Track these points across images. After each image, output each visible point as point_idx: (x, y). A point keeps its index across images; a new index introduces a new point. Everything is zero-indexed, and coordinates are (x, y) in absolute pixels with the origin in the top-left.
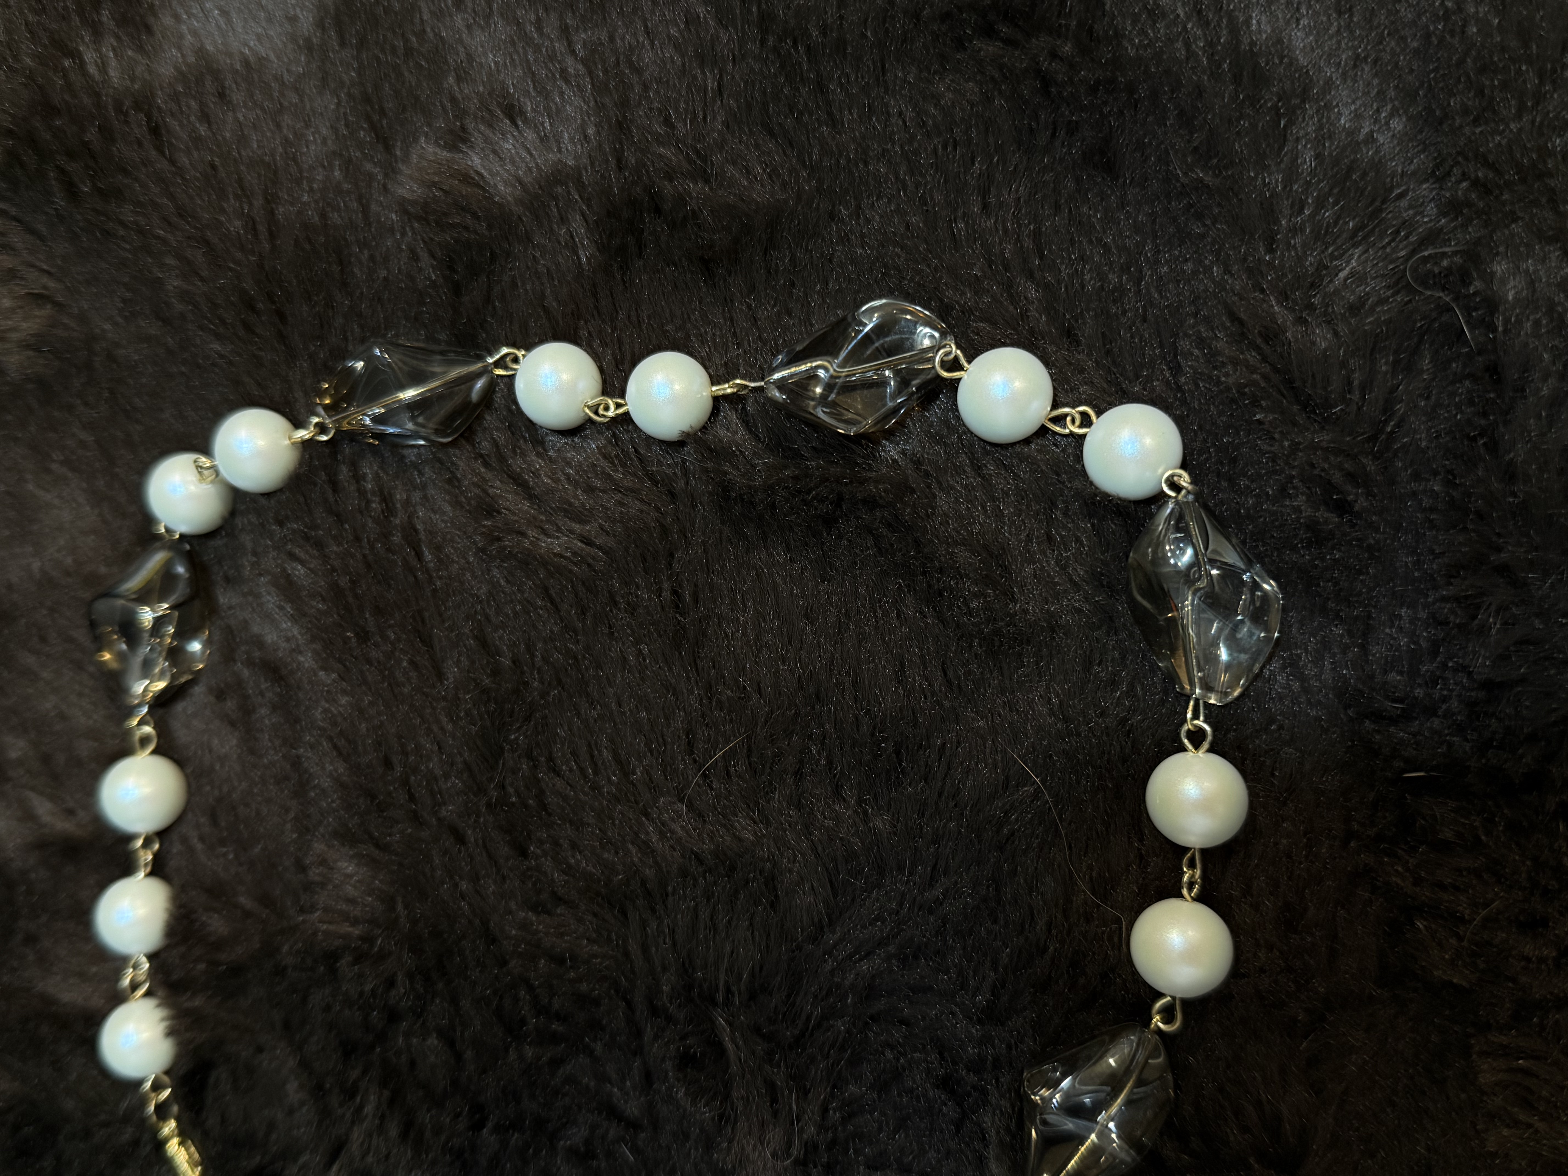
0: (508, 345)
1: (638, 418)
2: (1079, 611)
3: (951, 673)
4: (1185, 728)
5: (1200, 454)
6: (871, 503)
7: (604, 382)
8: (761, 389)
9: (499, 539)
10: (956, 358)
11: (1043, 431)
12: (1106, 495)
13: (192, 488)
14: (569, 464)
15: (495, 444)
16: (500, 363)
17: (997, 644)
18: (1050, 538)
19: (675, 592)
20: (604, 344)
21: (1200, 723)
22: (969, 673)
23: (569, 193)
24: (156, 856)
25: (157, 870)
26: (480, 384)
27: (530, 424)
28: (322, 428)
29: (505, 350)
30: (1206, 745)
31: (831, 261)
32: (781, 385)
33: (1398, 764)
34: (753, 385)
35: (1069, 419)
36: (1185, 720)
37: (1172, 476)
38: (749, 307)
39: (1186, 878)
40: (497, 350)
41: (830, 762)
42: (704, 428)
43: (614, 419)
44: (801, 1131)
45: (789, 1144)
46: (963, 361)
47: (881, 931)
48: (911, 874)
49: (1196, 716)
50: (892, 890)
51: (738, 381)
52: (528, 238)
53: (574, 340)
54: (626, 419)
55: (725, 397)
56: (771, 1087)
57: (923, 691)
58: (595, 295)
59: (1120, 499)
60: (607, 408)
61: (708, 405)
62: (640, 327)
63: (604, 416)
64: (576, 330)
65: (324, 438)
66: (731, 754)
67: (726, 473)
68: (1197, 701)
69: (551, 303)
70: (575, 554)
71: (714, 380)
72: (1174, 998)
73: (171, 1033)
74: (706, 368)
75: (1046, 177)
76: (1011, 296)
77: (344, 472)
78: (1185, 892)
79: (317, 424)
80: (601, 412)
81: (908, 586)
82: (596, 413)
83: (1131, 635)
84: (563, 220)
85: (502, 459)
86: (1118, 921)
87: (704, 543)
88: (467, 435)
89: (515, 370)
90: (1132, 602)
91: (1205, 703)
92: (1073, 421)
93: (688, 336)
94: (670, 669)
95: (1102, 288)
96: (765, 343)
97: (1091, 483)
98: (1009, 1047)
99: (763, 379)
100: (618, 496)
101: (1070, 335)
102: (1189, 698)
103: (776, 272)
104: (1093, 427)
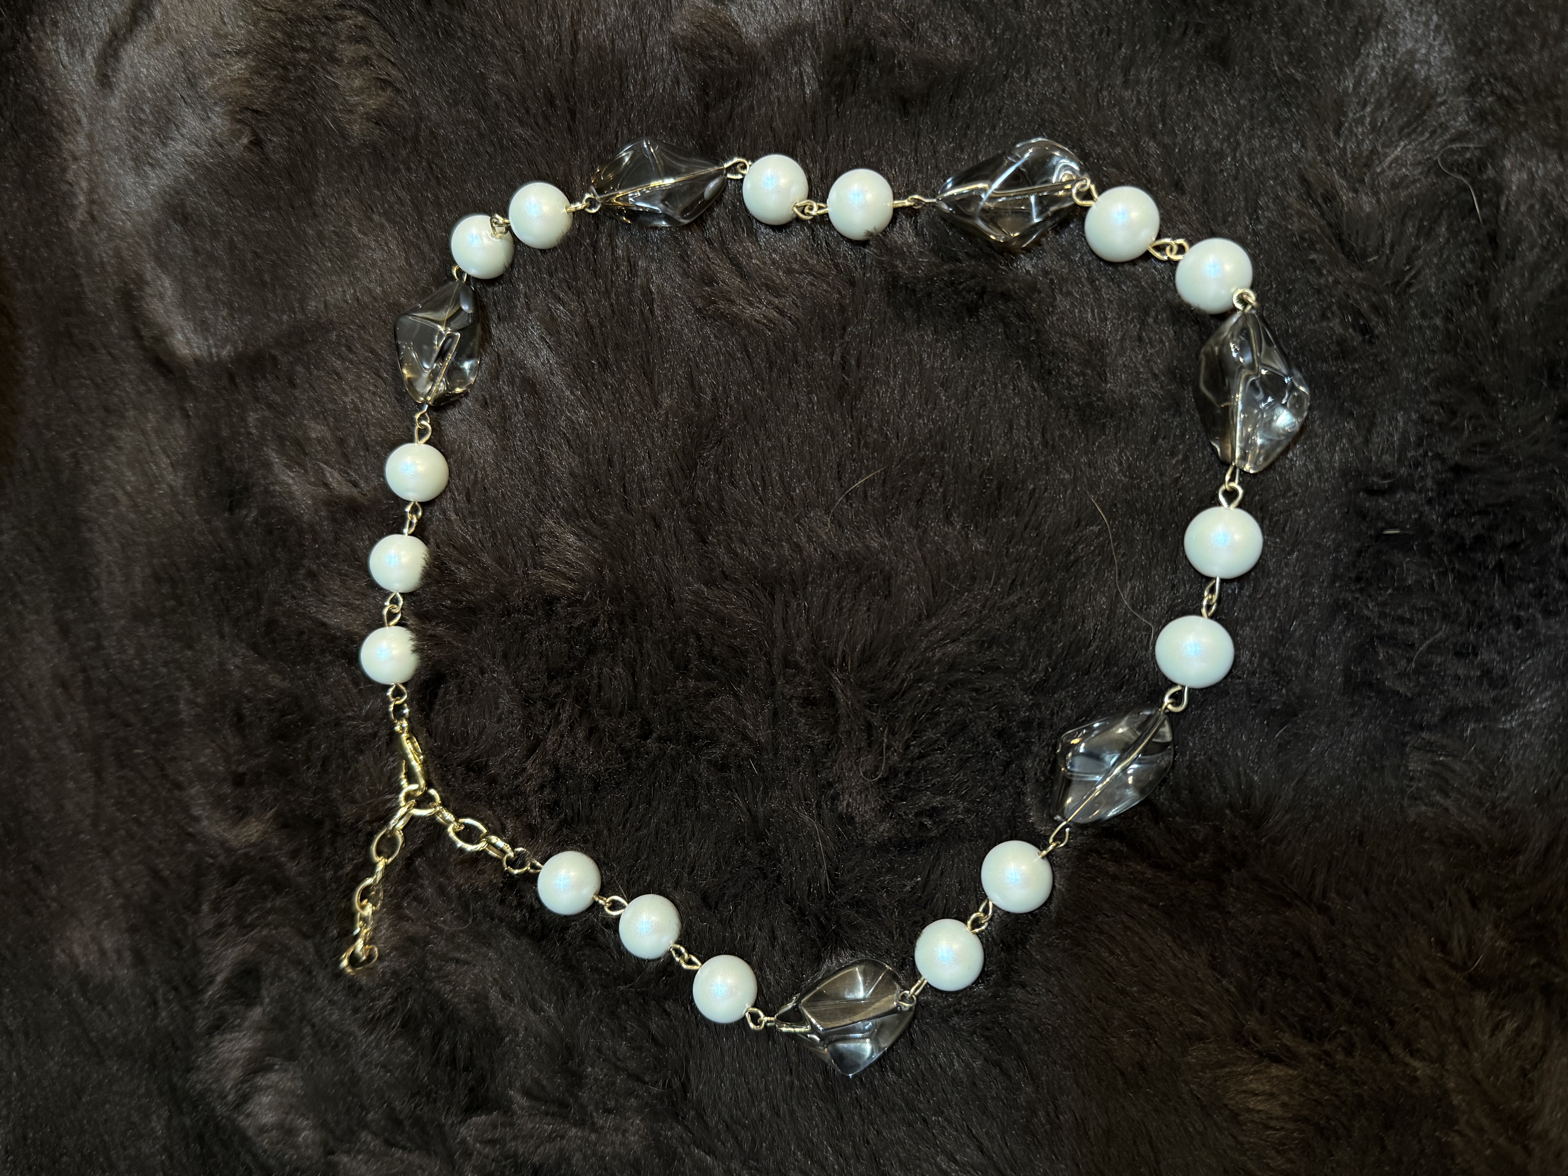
0: (739, 156)
1: (834, 219)
2: (1155, 396)
3: (1048, 436)
4: (1223, 488)
5: (1265, 285)
6: (1006, 296)
7: (810, 190)
8: (933, 205)
9: (715, 302)
10: (1089, 190)
11: (1147, 256)
12: (1189, 306)
13: (486, 241)
14: (775, 251)
15: (720, 230)
16: (733, 169)
17: (1088, 413)
18: (1140, 338)
19: (843, 357)
20: (814, 162)
21: (1235, 485)
22: (1062, 436)
23: (804, 42)
24: (420, 521)
25: (419, 533)
26: (712, 185)
27: (750, 218)
28: (592, 203)
29: (736, 160)
30: (1236, 502)
31: (1000, 112)
32: (949, 201)
33: (1381, 524)
34: (927, 201)
35: (1168, 248)
36: (1223, 482)
37: (1242, 294)
38: (932, 141)
39: (1205, 603)
40: (732, 159)
41: (944, 495)
42: (884, 232)
43: (814, 219)
44: (888, 758)
45: (877, 768)
46: (1095, 194)
47: (966, 623)
48: (995, 584)
49: (1232, 479)
50: (979, 594)
51: (916, 197)
52: (768, 73)
53: (792, 154)
54: (824, 220)
55: (903, 208)
56: (869, 727)
57: (1025, 447)
58: (813, 120)
59: (1199, 310)
60: (811, 209)
61: (889, 214)
62: (844, 149)
63: (809, 214)
64: (794, 148)
65: (594, 211)
66: (870, 483)
67: (896, 267)
68: (1235, 468)
69: (778, 123)
70: (770, 321)
71: (896, 196)
72: (1183, 687)
73: (417, 650)
74: (892, 186)
75: (1175, 64)
76: (1136, 151)
77: (604, 241)
78: (1204, 611)
79: (589, 199)
80: (806, 211)
81: (1025, 366)
82: (803, 212)
83: (1192, 418)
84: (797, 62)
85: (723, 243)
86: (1148, 629)
87: (871, 321)
88: (699, 223)
89: (744, 175)
90: (1197, 390)
91: (1241, 470)
92: (1171, 250)
93: (880, 160)
94: (832, 415)
95: (1207, 151)
96: (940, 171)
97: (1179, 297)
98: (1052, 714)
99: (934, 197)
100: (810, 278)
101: (1178, 186)
102: (1228, 465)
103: (957, 116)
104: (1186, 254)
